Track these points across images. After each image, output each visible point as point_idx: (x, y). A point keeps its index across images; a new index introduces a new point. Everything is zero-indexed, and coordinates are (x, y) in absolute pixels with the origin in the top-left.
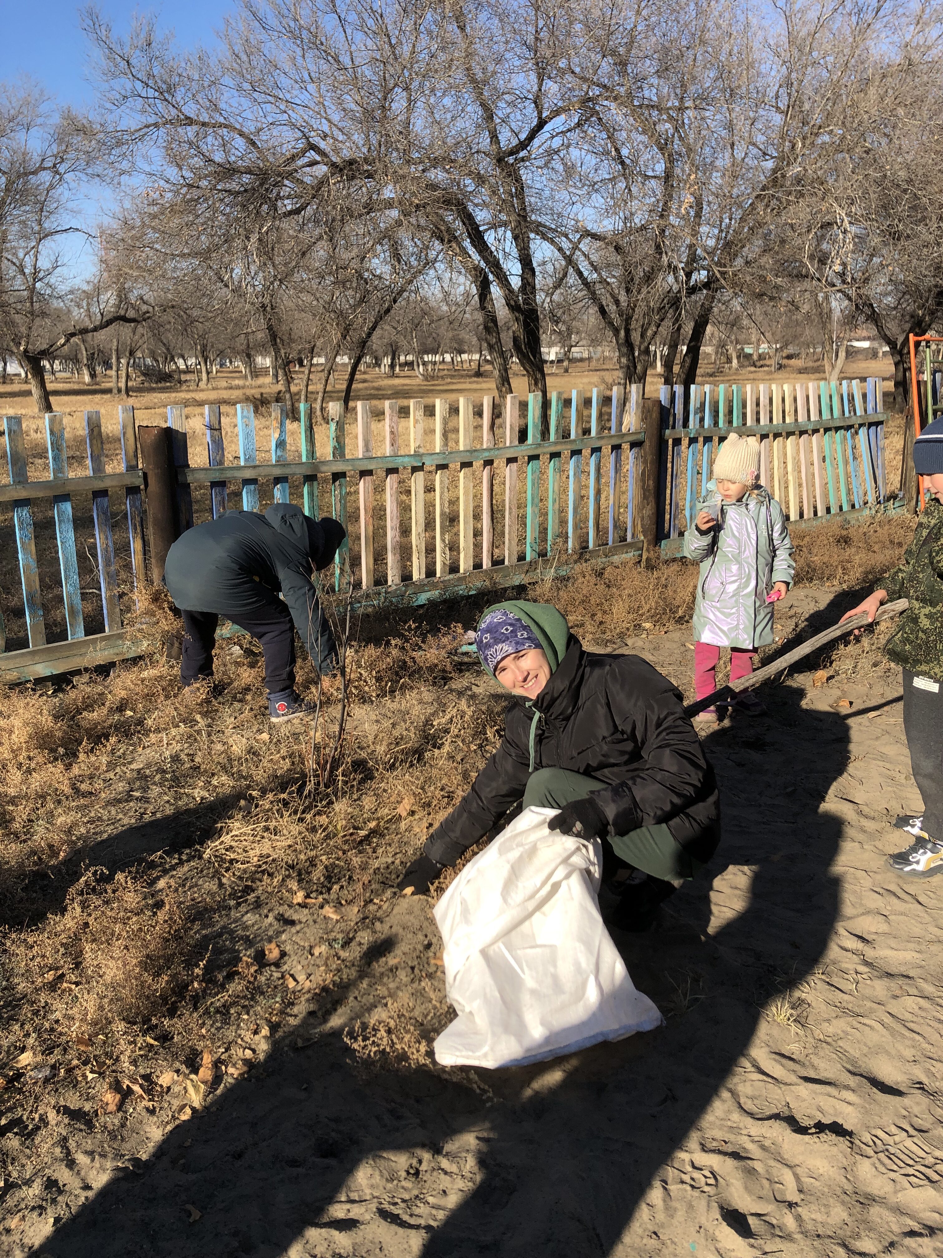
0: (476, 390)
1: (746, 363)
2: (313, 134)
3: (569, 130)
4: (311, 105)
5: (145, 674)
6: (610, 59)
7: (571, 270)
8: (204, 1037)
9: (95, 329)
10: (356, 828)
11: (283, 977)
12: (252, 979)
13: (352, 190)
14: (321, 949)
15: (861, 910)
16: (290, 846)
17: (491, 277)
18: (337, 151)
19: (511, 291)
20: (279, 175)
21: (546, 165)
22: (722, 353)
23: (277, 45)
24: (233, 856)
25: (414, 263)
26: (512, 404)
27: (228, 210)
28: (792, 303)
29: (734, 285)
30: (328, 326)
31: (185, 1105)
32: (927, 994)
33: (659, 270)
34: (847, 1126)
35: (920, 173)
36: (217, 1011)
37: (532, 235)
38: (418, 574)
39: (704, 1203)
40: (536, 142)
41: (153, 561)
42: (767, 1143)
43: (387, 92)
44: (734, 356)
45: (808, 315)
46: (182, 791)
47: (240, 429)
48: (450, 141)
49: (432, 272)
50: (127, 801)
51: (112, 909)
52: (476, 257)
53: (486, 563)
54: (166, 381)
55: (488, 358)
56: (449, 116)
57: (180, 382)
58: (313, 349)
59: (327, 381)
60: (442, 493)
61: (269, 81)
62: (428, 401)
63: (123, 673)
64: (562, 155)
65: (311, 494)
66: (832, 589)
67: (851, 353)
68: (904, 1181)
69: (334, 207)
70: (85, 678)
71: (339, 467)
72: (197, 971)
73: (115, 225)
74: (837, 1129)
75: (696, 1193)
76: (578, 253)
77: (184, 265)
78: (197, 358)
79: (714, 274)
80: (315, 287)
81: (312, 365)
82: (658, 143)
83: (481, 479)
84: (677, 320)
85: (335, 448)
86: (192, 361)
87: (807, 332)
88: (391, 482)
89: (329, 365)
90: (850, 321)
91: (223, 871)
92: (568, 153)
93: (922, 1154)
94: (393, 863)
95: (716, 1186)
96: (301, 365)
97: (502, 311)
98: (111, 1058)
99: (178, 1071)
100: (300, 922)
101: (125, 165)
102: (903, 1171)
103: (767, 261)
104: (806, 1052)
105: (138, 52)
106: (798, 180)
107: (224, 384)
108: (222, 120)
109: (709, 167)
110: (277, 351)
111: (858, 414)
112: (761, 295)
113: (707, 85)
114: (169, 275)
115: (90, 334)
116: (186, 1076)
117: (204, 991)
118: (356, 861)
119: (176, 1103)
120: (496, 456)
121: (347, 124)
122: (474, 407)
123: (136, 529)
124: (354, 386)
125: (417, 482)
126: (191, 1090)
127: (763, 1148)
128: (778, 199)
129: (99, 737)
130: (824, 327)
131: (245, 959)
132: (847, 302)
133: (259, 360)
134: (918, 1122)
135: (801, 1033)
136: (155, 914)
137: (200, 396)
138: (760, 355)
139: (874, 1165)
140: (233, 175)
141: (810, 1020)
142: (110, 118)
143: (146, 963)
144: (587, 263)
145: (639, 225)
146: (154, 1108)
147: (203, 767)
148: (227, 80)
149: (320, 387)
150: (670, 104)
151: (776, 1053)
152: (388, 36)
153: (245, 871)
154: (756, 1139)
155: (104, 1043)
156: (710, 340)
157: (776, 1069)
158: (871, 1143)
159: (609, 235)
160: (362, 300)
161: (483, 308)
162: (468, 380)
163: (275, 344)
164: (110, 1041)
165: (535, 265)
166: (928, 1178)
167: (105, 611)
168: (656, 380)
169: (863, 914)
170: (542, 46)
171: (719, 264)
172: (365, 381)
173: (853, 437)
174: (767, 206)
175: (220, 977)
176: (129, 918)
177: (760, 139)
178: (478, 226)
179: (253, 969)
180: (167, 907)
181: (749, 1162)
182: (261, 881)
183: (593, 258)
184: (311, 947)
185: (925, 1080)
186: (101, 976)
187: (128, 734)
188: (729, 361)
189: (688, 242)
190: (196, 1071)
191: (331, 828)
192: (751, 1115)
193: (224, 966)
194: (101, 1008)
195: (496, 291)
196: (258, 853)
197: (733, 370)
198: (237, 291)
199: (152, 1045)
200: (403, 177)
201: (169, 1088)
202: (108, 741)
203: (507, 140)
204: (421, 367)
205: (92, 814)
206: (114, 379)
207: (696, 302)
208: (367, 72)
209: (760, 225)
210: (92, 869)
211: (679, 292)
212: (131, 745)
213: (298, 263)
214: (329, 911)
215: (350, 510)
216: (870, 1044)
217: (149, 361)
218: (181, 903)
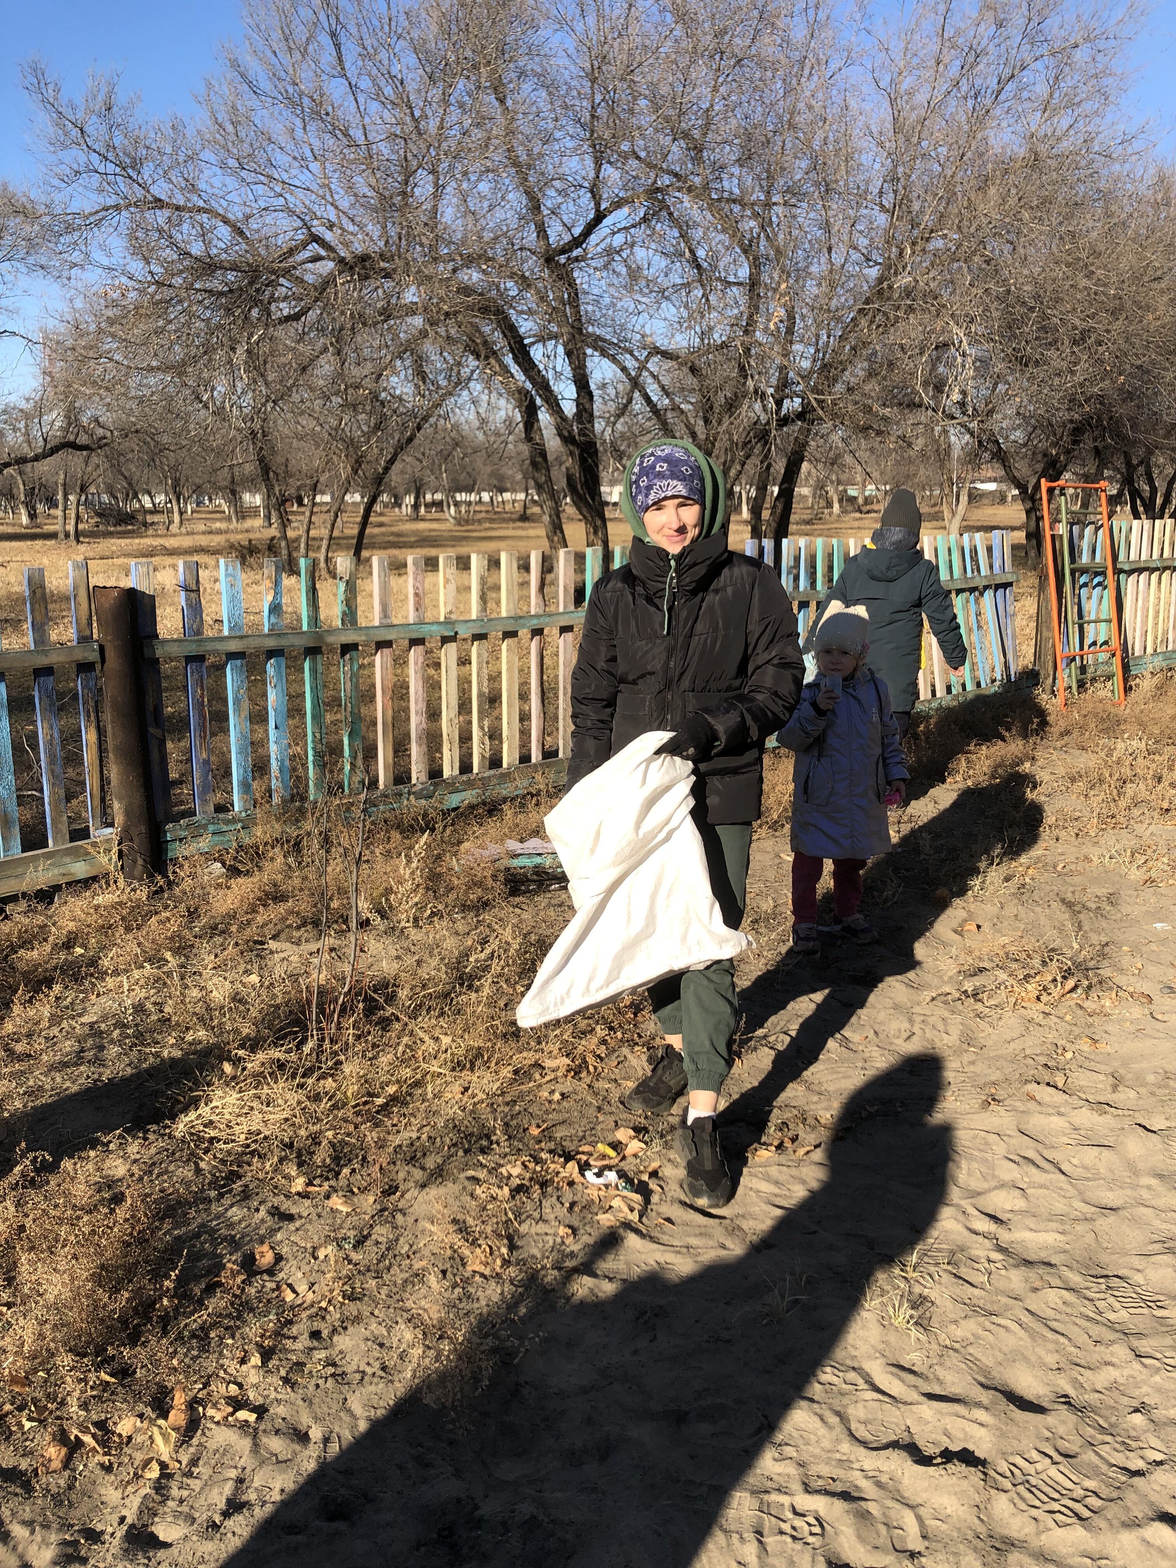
0: (520, 538)
1: (850, 508)
2: (315, 222)
3: (633, 226)
4: (314, 187)
5: (99, 900)
6: (682, 143)
7: (637, 394)
8: (175, 1369)
9: (36, 458)
10: (371, 1095)
11: (278, 1288)
12: (238, 1292)
13: (365, 291)
14: (328, 1251)
15: (993, 1183)
16: (286, 1120)
17: (539, 401)
18: (346, 244)
19: (564, 418)
20: (273, 272)
21: (605, 267)
22: (820, 496)
23: (272, 114)
24: (213, 1133)
25: (443, 383)
26: (566, 560)
27: (208, 313)
28: (903, 438)
29: (834, 416)
30: (335, 458)
31: (152, 1459)
32: (1072, 1285)
33: (744, 397)
34: (980, 1454)
35: (1050, 289)
36: (193, 1336)
37: (589, 351)
38: (449, 770)
39: (807, 1557)
40: (593, 239)
41: (111, 755)
42: (884, 1479)
43: (408, 174)
44: (835, 499)
45: (923, 454)
46: (148, 1050)
47: (223, 586)
48: (488, 236)
49: (465, 393)
50: (76, 1065)
51: (56, 1206)
52: (520, 376)
53: (536, 756)
54: (127, 524)
55: (536, 498)
56: (486, 204)
57: (145, 524)
58: (315, 485)
59: (333, 525)
60: (479, 670)
61: (260, 156)
62: (463, 550)
63: (70, 899)
64: (624, 255)
65: (314, 671)
66: (955, 786)
67: (975, 497)
68: (1048, 1520)
69: (343, 313)
70: (23, 905)
71: (350, 637)
72: (167, 1283)
73: (62, 328)
74: (967, 1458)
75: (798, 1546)
76: (645, 373)
77: (152, 381)
78: (167, 495)
79: (809, 402)
80: (317, 408)
81: (314, 504)
82: (741, 245)
83: (528, 649)
84: (766, 457)
85: (344, 614)
86: (160, 498)
87: (922, 471)
88: (415, 655)
89: (337, 505)
90: (973, 459)
91: (201, 1152)
92: (632, 253)
93: (1069, 1485)
94: (419, 1138)
95: (823, 1535)
96: (300, 503)
97: (552, 443)
98: (55, 1400)
99: (141, 1416)
100: (301, 1217)
101: (77, 257)
102: (1047, 1507)
103: (873, 387)
104: (930, 1361)
105: (94, 117)
106: (908, 292)
107: (202, 527)
108: (201, 204)
109: (802, 274)
110: (270, 488)
111: (983, 573)
112: (866, 429)
113: (798, 177)
114: (133, 393)
115: (29, 465)
116: (152, 1422)
117: (176, 1309)
118: (371, 1136)
119: (139, 1457)
120: (547, 625)
121: (359, 212)
122: (519, 559)
123: (89, 716)
124: (368, 531)
125: (449, 655)
126: (158, 1439)
127: (879, 1485)
128: (885, 314)
129: (40, 983)
130: (942, 467)
131: (229, 1265)
132: (967, 437)
133: (247, 497)
134: (1064, 1445)
135: (923, 1338)
136: (112, 1211)
137: (171, 543)
138: (866, 499)
139: (1012, 1501)
140: (214, 271)
141: (934, 1322)
142: (58, 197)
143: (100, 1275)
144: (656, 386)
145: (719, 342)
146: (111, 1464)
147: (174, 1019)
148: (207, 155)
149: (324, 532)
150: (754, 197)
151: (893, 1365)
152: (411, 108)
153: (229, 1153)
154: (871, 1474)
155: (46, 1381)
156: (807, 480)
157: (893, 1385)
158: (1008, 1474)
159: (683, 353)
160: (377, 427)
161: (529, 439)
162: (511, 525)
163: (267, 479)
164: (52, 1379)
165: (593, 387)
166: (1076, 1514)
167: (48, 820)
168: (741, 527)
169: (996, 1188)
170: (599, 127)
171: (816, 390)
172: (381, 525)
173: (977, 600)
174: (872, 322)
175: (197, 1291)
176: (79, 1218)
177: (863, 242)
178: (522, 339)
179: (239, 1279)
180: (129, 1201)
181: (862, 1503)
182: (249, 1164)
183: (665, 381)
184: (314, 1248)
185: (1071, 1392)
186: (40, 1295)
187: (77, 979)
188: (829, 505)
189: (778, 361)
190: (165, 1415)
191: (339, 1096)
192: (864, 1444)
193: (202, 1276)
194: (41, 1336)
195: (544, 417)
196: (245, 1130)
197: (834, 517)
198: (219, 412)
199: (107, 1383)
200: (429, 278)
201: (130, 1438)
202: (50, 988)
203: (557, 234)
204: (452, 509)
205: (31, 1083)
206: (60, 520)
207: (789, 435)
208: (384, 149)
209: (865, 344)
210: (31, 1155)
211: (768, 423)
212: (82, 992)
213: (296, 380)
214: (337, 1202)
215: (362, 687)
216: (1005, 1349)
217: (105, 498)
218: (147, 1195)
